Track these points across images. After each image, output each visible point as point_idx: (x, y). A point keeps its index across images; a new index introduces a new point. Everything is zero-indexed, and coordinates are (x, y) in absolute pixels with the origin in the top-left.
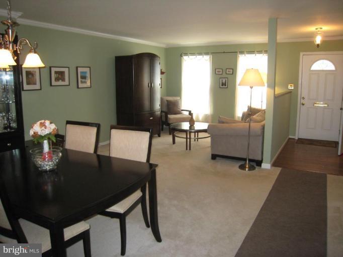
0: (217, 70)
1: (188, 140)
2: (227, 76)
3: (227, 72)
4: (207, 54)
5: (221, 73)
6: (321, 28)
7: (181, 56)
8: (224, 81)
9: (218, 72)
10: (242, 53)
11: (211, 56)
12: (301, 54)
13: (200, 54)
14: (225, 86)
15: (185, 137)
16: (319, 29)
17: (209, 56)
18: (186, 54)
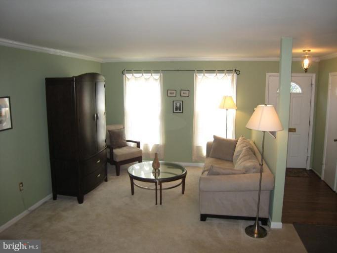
0: (169, 91)
1: (159, 192)
2: (181, 99)
3: (182, 94)
4: (156, 71)
5: (174, 95)
6: (309, 51)
7: (123, 73)
8: (178, 105)
9: (171, 94)
10: (200, 71)
11: (162, 74)
12: (268, 74)
13: (147, 71)
14: (180, 110)
15: (154, 187)
16: (306, 51)
17: (159, 74)
18: (129, 71)
